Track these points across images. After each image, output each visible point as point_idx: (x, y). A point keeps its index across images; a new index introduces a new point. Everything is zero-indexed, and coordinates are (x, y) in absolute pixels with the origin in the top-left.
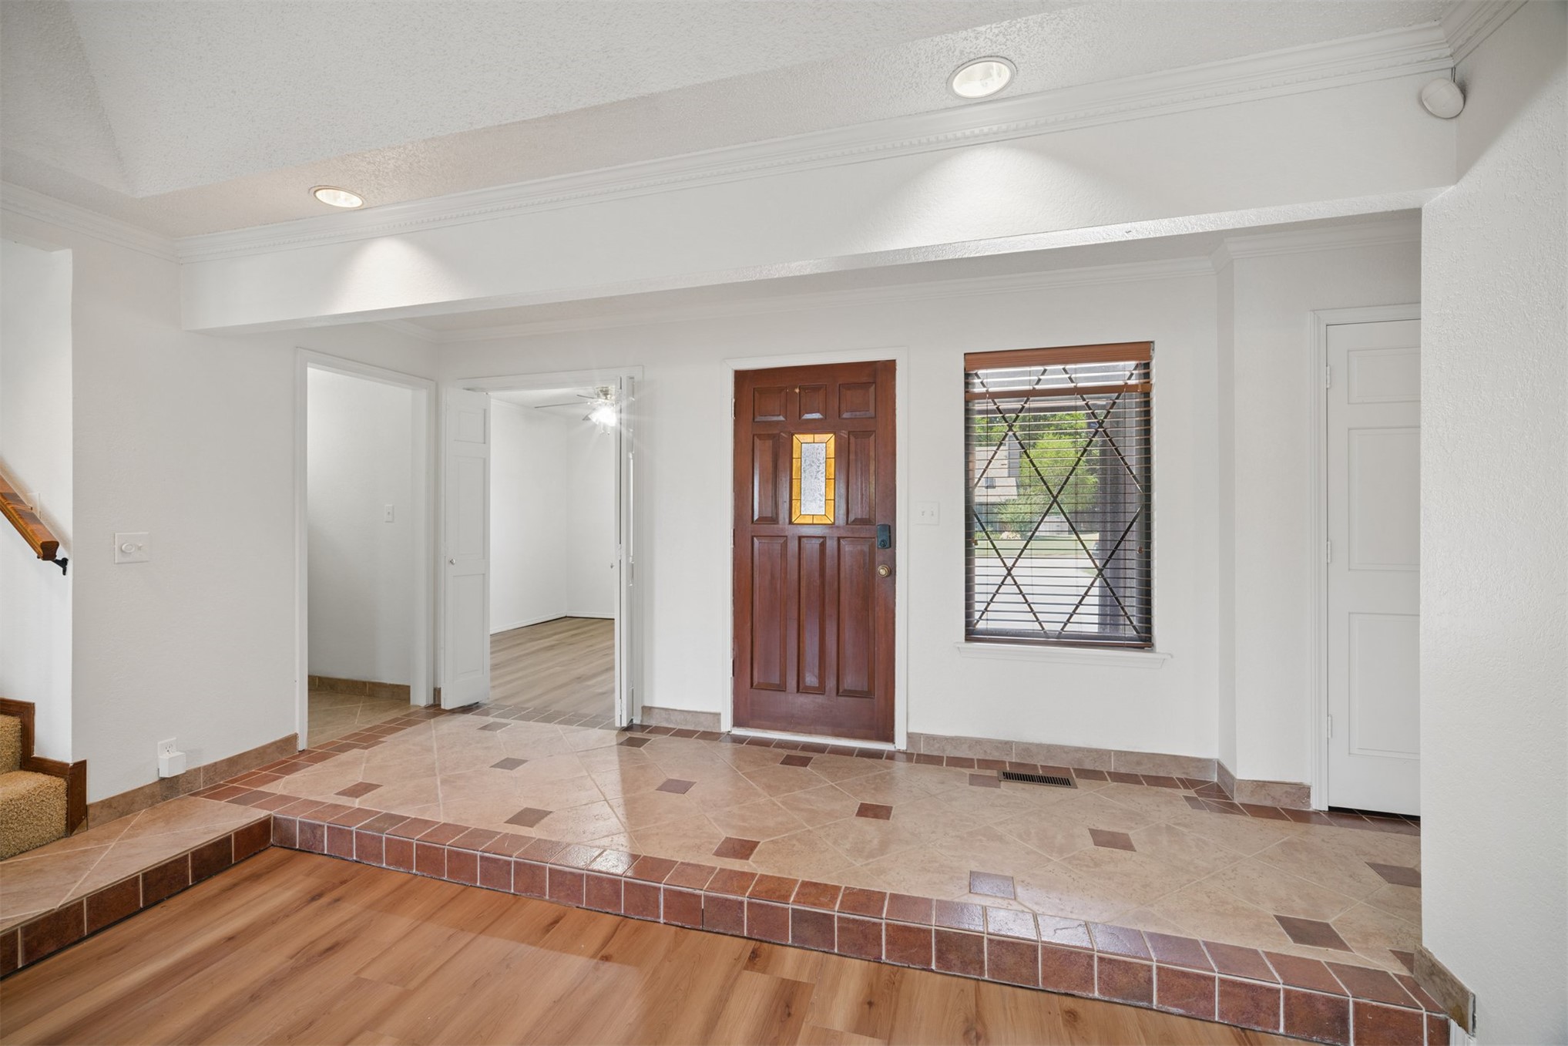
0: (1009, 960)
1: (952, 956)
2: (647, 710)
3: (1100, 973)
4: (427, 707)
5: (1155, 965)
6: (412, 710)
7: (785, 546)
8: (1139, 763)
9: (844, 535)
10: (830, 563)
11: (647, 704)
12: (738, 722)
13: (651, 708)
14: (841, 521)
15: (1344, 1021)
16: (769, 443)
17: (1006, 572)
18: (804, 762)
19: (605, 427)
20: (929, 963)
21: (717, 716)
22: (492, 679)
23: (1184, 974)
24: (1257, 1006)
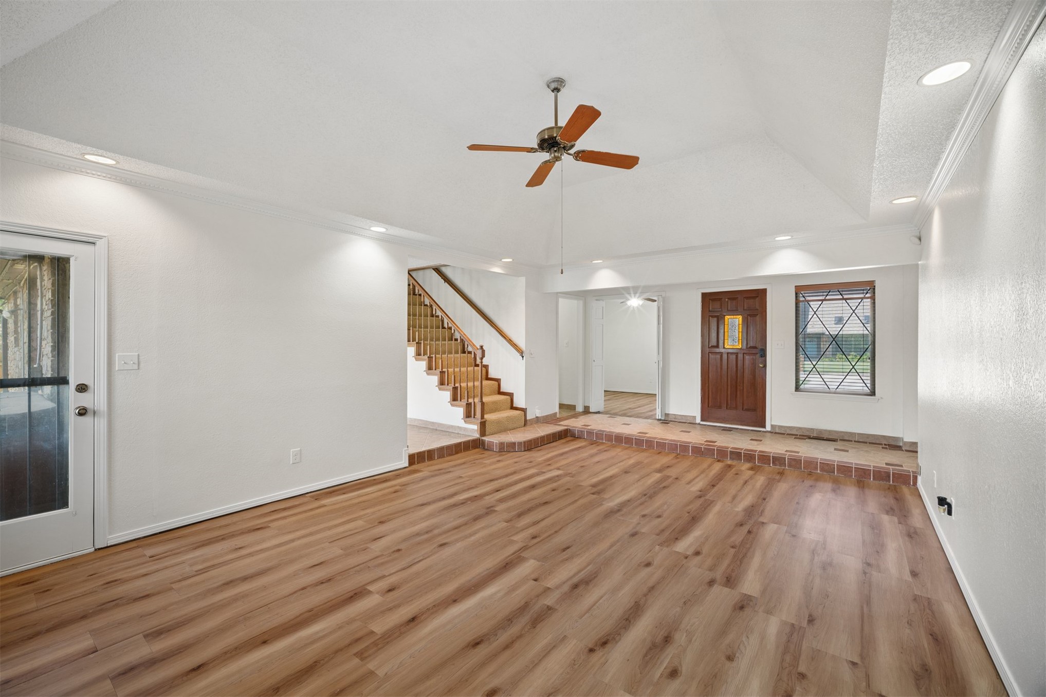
0: (793, 463)
1: (777, 462)
2: (667, 415)
3: (820, 466)
4: (582, 412)
5: (836, 464)
6: (577, 413)
7: (721, 356)
8: (868, 438)
9: (746, 352)
10: (740, 363)
11: (667, 412)
12: (702, 420)
13: (668, 414)
14: (745, 347)
15: (889, 477)
16: (716, 319)
17: (813, 366)
18: (731, 431)
19: (633, 307)
20: (770, 464)
21: (694, 417)
22: (604, 405)
23: (844, 466)
24: (865, 473)
